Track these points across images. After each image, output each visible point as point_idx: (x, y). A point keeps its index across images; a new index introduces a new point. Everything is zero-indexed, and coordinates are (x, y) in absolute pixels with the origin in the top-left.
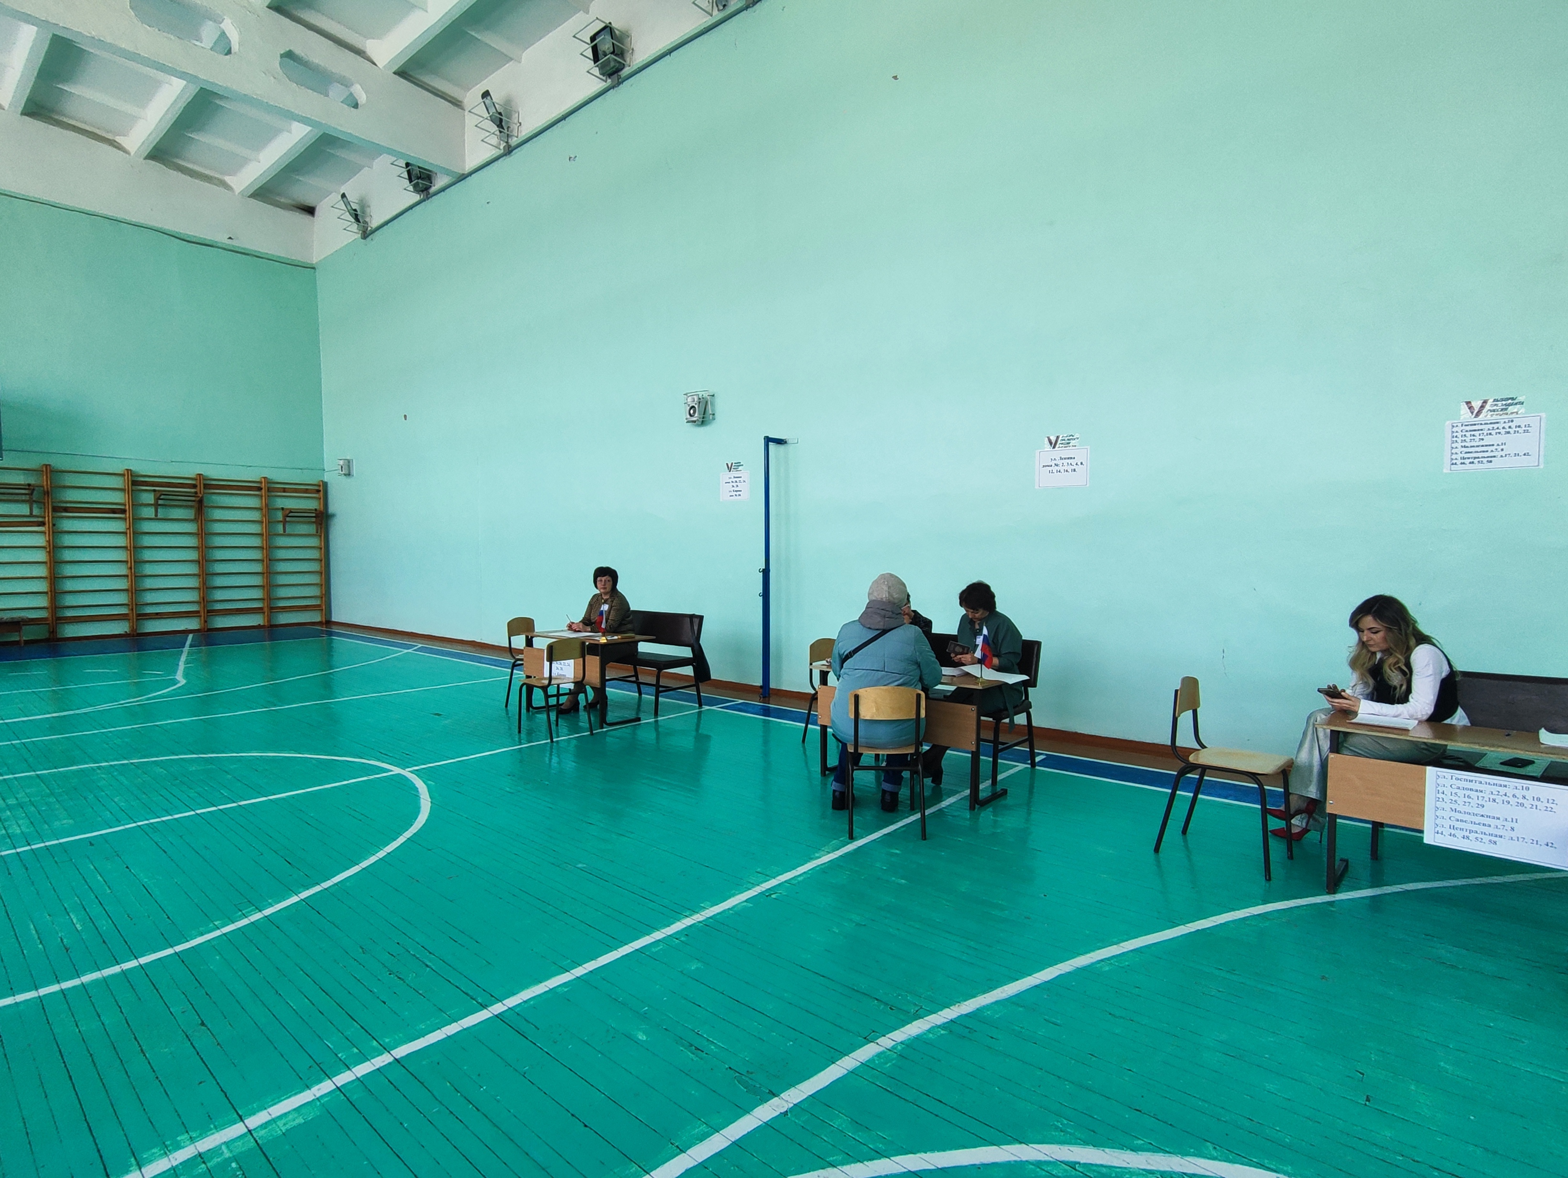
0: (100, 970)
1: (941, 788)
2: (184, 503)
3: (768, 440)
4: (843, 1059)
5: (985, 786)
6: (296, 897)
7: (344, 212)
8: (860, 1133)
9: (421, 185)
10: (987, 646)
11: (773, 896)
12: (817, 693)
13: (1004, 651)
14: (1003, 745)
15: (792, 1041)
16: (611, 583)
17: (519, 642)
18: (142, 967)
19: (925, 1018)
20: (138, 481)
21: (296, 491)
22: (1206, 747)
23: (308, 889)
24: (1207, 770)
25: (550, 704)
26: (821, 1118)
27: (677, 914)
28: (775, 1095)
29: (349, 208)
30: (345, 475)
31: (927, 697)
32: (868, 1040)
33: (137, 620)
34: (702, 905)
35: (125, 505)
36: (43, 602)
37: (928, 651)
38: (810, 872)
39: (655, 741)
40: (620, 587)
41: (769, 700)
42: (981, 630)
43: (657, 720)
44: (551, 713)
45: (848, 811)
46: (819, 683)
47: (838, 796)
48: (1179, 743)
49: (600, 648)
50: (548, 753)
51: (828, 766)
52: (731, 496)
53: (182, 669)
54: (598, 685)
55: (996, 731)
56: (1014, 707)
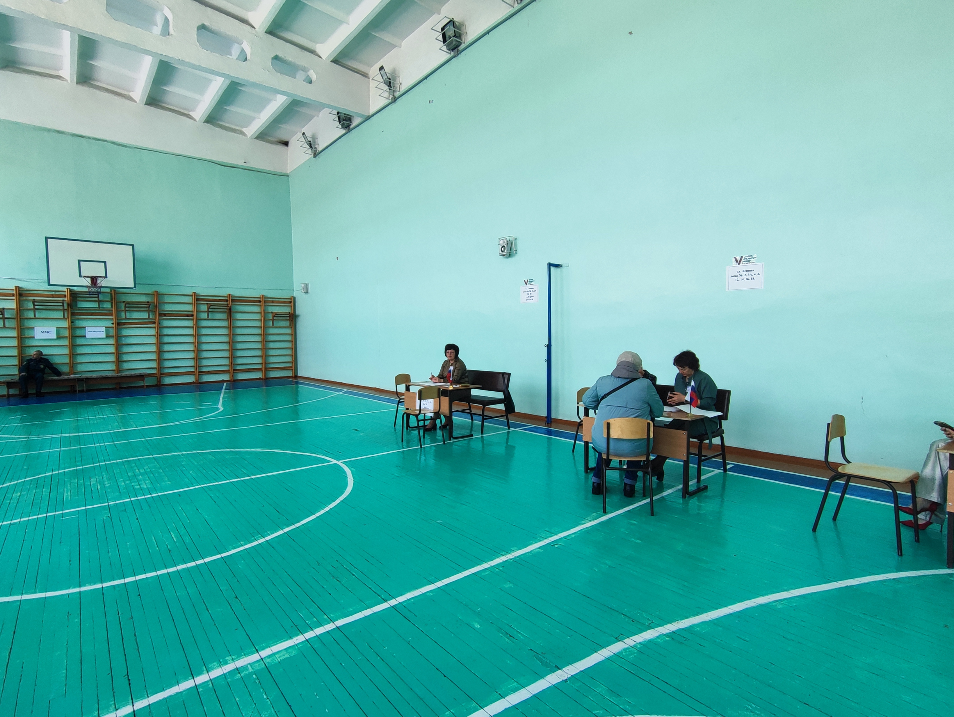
0: (186, 564)
1: (663, 483)
2: (222, 310)
3: (550, 265)
4: (602, 650)
5: (692, 483)
6: (282, 531)
7: (304, 143)
8: (614, 698)
9: (345, 124)
10: (694, 393)
11: (556, 546)
12: (582, 421)
13: (704, 396)
14: (704, 457)
15: (569, 636)
16: (455, 354)
17: (402, 388)
18: (206, 564)
19: (655, 629)
20: (199, 299)
21: (279, 302)
22: (850, 462)
23: (288, 527)
24: (852, 478)
25: (420, 425)
26: (589, 686)
27: (496, 554)
28: (559, 669)
29: (307, 140)
30: (305, 292)
31: (654, 425)
32: (618, 639)
33: (199, 375)
34: (512, 549)
35: (193, 312)
36: (154, 365)
37: (655, 395)
38: (579, 532)
39: (481, 449)
40: (460, 356)
41: (551, 425)
42: (690, 382)
43: (483, 436)
44: (420, 431)
45: (603, 495)
46: (583, 415)
47: (596, 486)
48: (830, 459)
49: (449, 392)
50: (419, 454)
51: (590, 467)
52: (527, 300)
53: (221, 402)
54: (448, 415)
55: (700, 447)
56: (712, 433)
